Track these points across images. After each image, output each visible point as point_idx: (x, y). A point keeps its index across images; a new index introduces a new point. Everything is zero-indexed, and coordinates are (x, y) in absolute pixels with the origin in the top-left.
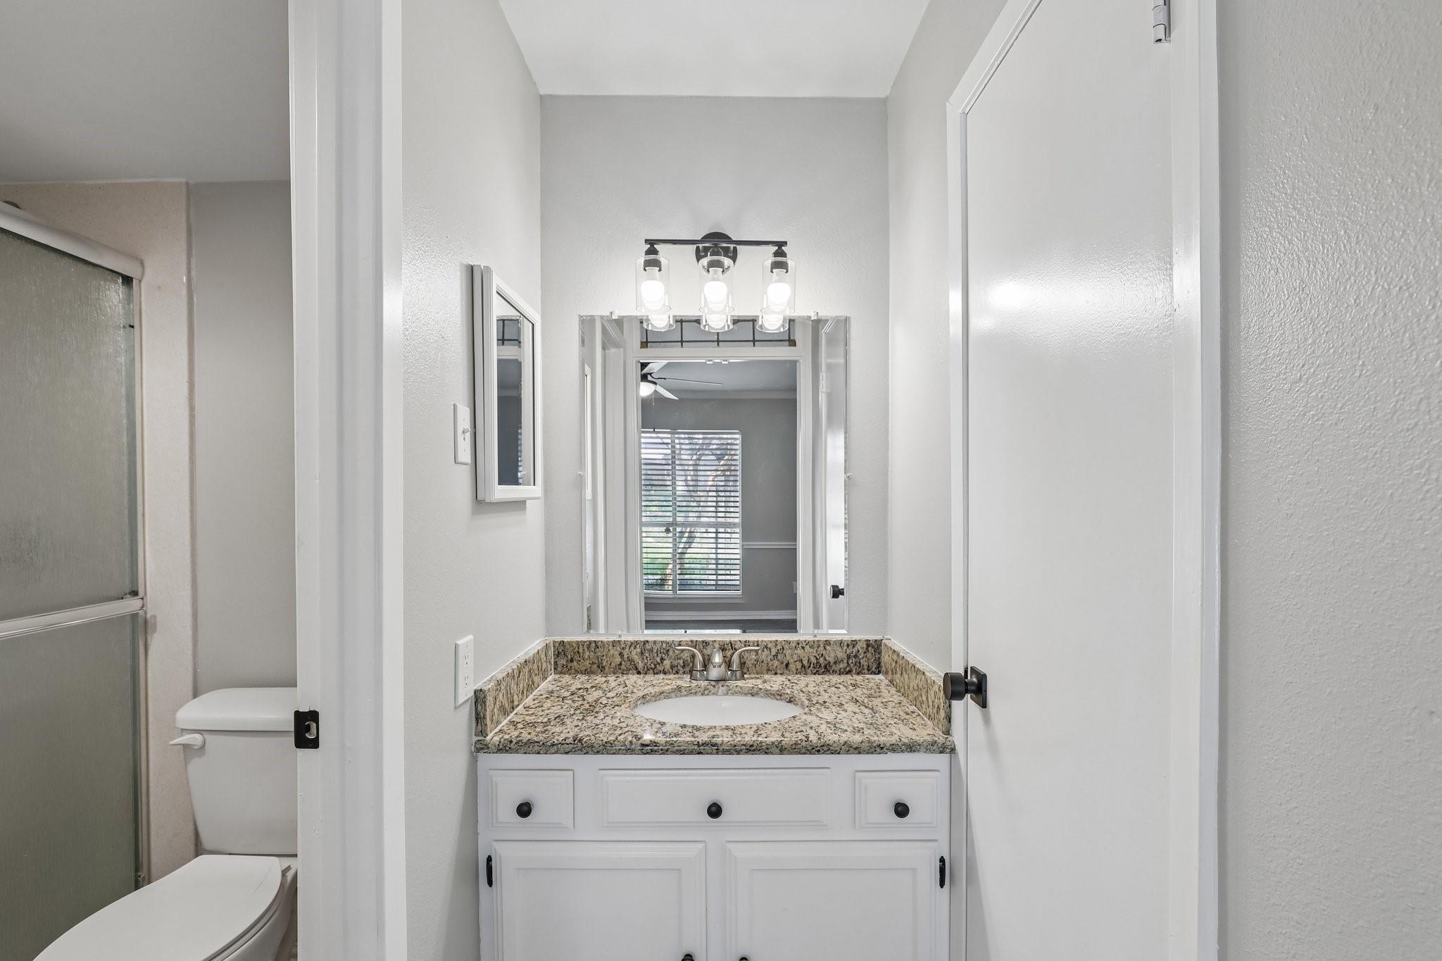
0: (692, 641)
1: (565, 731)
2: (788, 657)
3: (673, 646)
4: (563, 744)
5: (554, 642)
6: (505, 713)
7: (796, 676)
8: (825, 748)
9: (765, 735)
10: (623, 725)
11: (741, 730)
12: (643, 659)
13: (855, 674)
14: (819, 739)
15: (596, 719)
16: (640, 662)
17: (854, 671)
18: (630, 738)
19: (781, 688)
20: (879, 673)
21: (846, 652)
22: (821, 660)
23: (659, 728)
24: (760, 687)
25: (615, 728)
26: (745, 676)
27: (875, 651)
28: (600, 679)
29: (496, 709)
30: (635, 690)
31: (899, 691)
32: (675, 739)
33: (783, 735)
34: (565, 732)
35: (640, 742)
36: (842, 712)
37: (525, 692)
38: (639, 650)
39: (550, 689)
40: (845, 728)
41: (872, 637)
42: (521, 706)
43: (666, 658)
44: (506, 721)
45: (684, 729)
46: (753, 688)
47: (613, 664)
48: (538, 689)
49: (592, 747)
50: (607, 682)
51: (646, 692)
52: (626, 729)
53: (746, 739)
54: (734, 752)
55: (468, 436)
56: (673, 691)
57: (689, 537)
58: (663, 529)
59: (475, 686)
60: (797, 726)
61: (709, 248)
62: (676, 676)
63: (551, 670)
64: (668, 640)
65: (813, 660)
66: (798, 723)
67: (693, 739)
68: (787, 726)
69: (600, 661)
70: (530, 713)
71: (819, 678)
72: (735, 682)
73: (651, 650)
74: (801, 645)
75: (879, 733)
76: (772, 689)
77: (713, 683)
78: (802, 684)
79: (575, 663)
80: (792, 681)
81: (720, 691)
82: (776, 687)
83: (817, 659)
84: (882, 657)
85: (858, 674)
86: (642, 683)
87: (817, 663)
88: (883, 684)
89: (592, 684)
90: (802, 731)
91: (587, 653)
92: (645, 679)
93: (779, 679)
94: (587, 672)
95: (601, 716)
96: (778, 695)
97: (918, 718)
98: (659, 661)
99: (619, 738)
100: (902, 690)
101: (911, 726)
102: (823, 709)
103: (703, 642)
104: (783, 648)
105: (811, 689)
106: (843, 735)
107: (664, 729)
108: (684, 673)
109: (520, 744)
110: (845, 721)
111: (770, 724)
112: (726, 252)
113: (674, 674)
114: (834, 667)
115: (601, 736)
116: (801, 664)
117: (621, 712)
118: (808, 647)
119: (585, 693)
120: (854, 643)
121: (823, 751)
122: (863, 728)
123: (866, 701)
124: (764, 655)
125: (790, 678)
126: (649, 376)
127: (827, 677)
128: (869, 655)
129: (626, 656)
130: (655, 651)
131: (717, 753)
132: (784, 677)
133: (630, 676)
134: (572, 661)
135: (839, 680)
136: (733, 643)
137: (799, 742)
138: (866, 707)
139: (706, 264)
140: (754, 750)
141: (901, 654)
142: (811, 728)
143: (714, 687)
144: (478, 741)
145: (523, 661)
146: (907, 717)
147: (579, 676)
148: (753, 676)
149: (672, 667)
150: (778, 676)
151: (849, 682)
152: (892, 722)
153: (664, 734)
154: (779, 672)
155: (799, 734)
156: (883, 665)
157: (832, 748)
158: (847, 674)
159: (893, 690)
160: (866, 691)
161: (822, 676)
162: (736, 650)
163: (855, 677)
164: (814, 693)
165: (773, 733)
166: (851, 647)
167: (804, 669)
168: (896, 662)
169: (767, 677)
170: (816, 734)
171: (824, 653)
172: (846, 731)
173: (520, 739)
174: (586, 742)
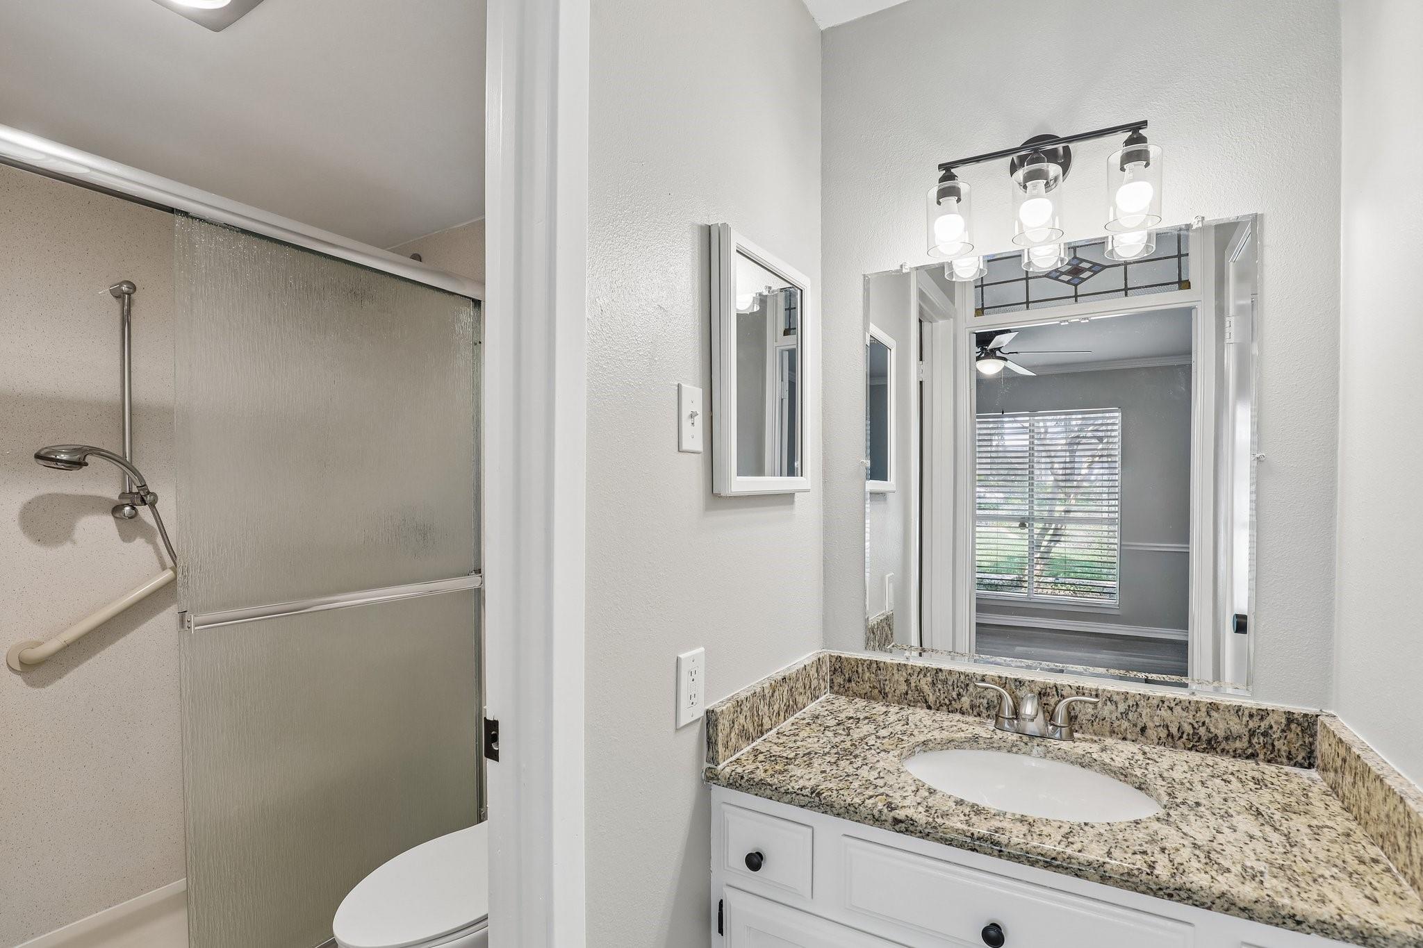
0: (1000, 677)
1: (807, 777)
2: (1145, 719)
3: (974, 679)
4: (798, 794)
5: (830, 656)
6: (749, 738)
7: (1158, 748)
8: (1183, 894)
9: (1077, 846)
10: (880, 782)
11: (1043, 828)
12: (935, 691)
13: (1264, 760)
14: (1173, 875)
15: (850, 767)
16: (931, 694)
17: (1261, 756)
18: (880, 806)
19: (1127, 765)
20: (1310, 766)
21: (1247, 725)
22: (1202, 731)
23: (925, 798)
24: (1095, 756)
25: (868, 784)
26: (1076, 735)
27: (1302, 731)
28: (879, 708)
29: (733, 734)
30: (916, 732)
31: (1347, 809)
32: (940, 821)
33: (1109, 853)
34: (804, 777)
35: (892, 814)
36: (1226, 830)
37: (782, 714)
38: (929, 679)
39: (817, 713)
40: (1227, 864)
41: (1298, 709)
42: (775, 730)
43: (964, 693)
44: (749, 748)
45: (959, 807)
46: (1084, 755)
47: (898, 692)
48: (804, 710)
49: (832, 806)
50: (886, 713)
51: (929, 736)
52: (881, 790)
53: (1047, 846)
54: (1026, 862)
55: (699, 420)
56: (968, 740)
57: (1054, 535)
58: (1017, 524)
59: (705, 705)
60: (1139, 842)
61: (1026, 156)
62: (977, 719)
63: (825, 688)
64: (967, 671)
65: (1187, 729)
66: (1141, 835)
67: (965, 827)
68: (1120, 837)
69: (882, 685)
70: (781, 741)
71: (1195, 757)
72: (1058, 742)
73: (945, 682)
74: (1166, 704)
75: (1294, 890)
76: (1112, 763)
77: (1025, 739)
78: (1165, 763)
79: (853, 684)
80: (1149, 755)
81: (1035, 751)
82: (1119, 761)
83: (1194, 728)
84: (1317, 743)
85: (1269, 761)
86: (929, 723)
87: (1194, 734)
88: (1315, 789)
89: (867, 715)
90: (1145, 853)
91: (867, 674)
92: (934, 718)
93: (1129, 748)
94: (865, 696)
95: (859, 762)
96: (1122, 774)
97: (1387, 879)
98: (955, 696)
99: (867, 801)
100: (1355, 810)
101: (1368, 891)
102: (1192, 818)
103: (1016, 680)
104: (1137, 704)
105: (1177, 775)
106: (1220, 878)
107: (931, 802)
108: (988, 716)
109: (751, 782)
110: (1229, 849)
111: (1093, 827)
112: (1052, 156)
113: (975, 716)
114: (1224, 744)
115: (846, 793)
116: (1166, 731)
117: (888, 761)
118: (1179, 708)
119: (853, 726)
120: (1263, 714)
121: (1178, 898)
122: (1262, 873)
123: (1277, 816)
124: (1107, 710)
125: (1146, 749)
126: (997, 352)
127: (1210, 759)
128: (1291, 736)
129: (913, 685)
130: (950, 683)
131: (1000, 856)
132: (1138, 746)
133: (918, 710)
134: (850, 681)
135: (1230, 767)
136: (1059, 687)
137: (1136, 872)
138: (1276, 829)
139: (1021, 179)
140: (1058, 866)
141: (1354, 750)
142: (1163, 850)
143: (1026, 744)
144: (709, 768)
145: (780, 678)
146: (1362, 868)
147: (857, 700)
148: (1088, 736)
149: (972, 707)
150: (1128, 742)
151: (1251, 774)
152: (1327, 874)
153: (928, 809)
154: (1129, 736)
155: (1138, 857)
156: (1319, 757)
157: (1195, 897)
158: (1247, 758)
159: (1336, 806)
160: (1278, 797)
161: (1202, 755)
162: (1063, 697)
163: (1264, 766)
164: (1182, 784)
165: (1094, 845)
166: (1256, 719)
167: (1171, 739)
168: (1344, 760)
169: (1109, 741)
170: (1170, 865)
171: (1207, 720)
172: (1228, 870)
173: (752, 776)
174: (825, 798)
